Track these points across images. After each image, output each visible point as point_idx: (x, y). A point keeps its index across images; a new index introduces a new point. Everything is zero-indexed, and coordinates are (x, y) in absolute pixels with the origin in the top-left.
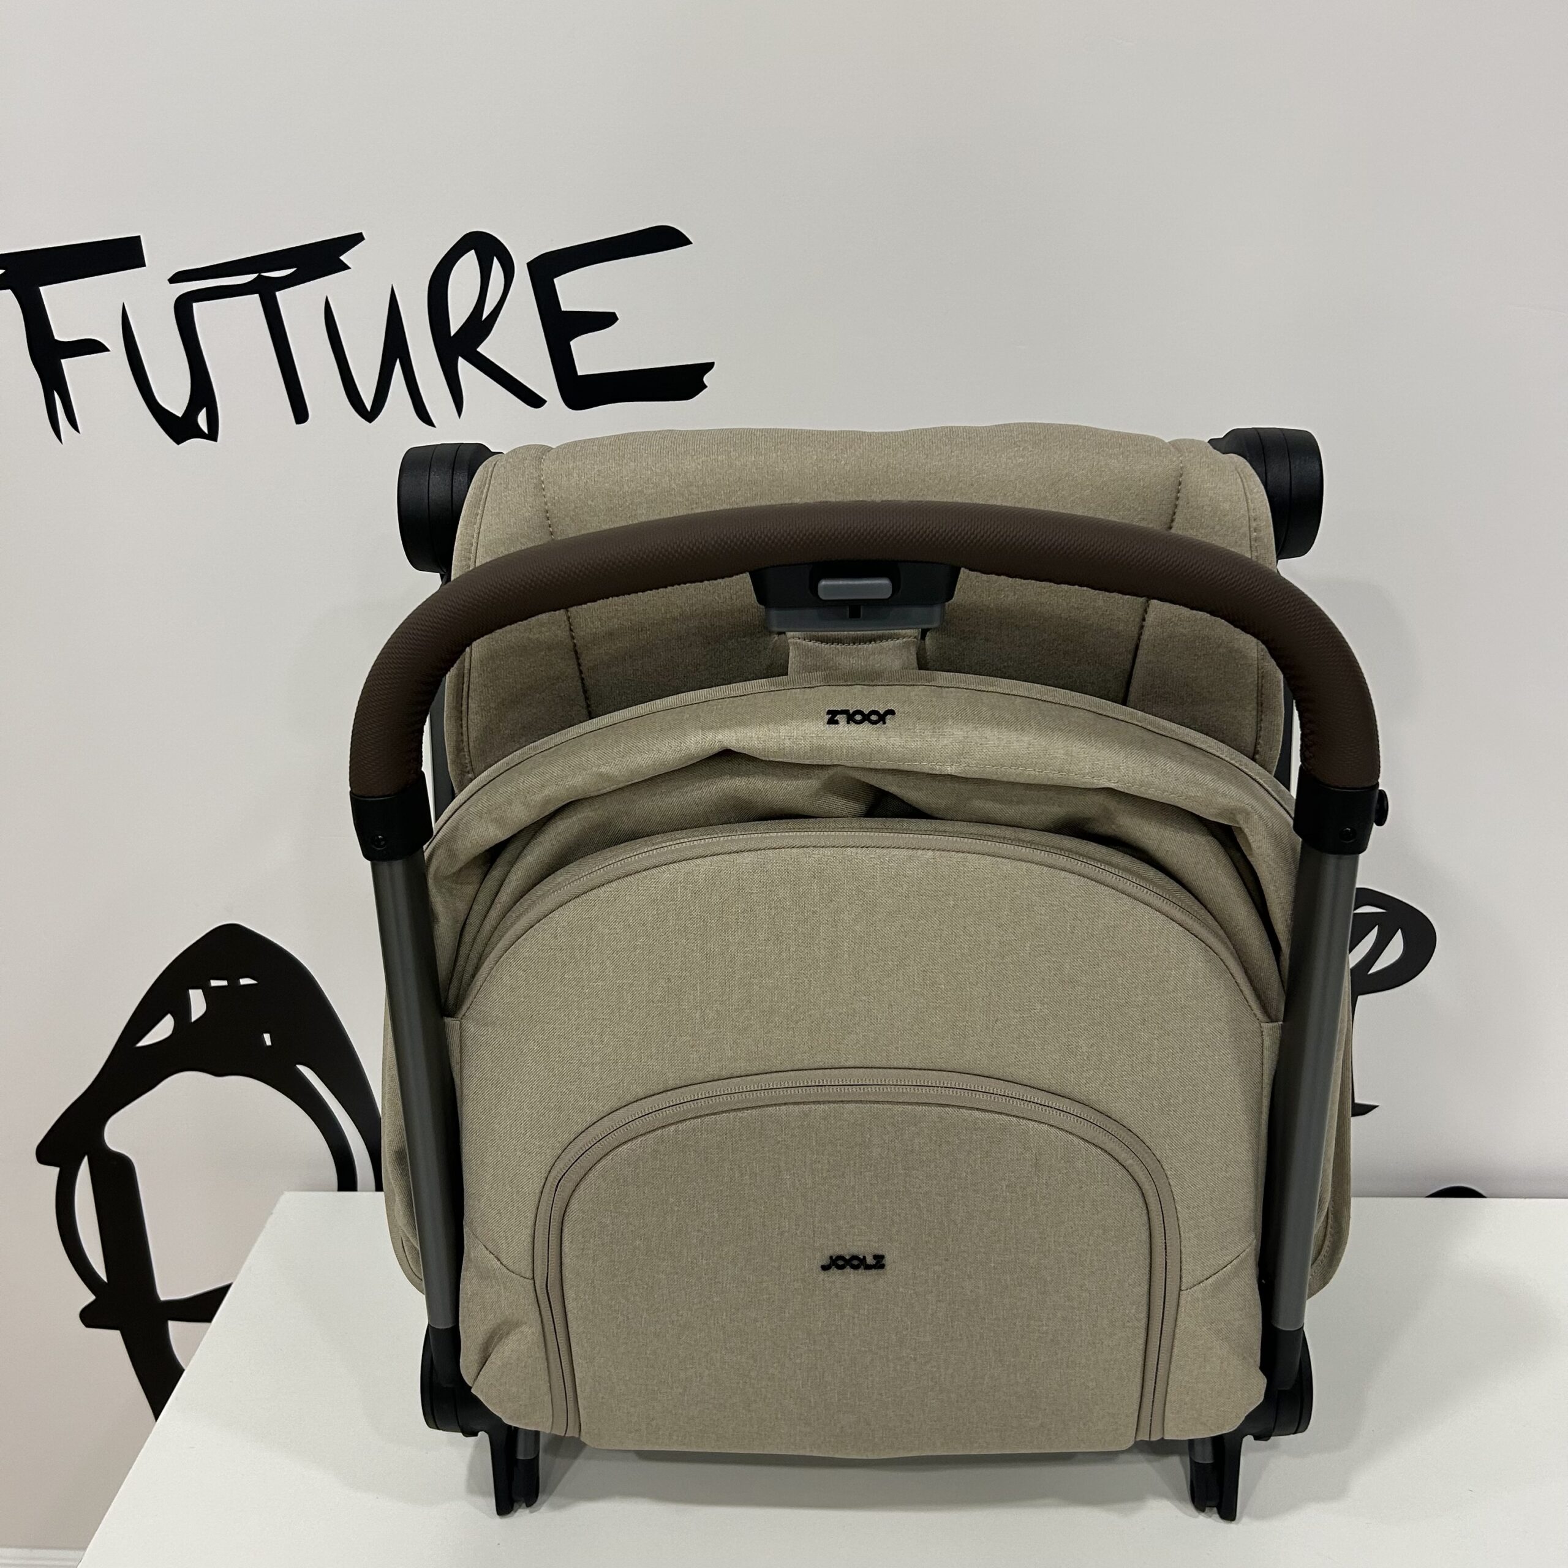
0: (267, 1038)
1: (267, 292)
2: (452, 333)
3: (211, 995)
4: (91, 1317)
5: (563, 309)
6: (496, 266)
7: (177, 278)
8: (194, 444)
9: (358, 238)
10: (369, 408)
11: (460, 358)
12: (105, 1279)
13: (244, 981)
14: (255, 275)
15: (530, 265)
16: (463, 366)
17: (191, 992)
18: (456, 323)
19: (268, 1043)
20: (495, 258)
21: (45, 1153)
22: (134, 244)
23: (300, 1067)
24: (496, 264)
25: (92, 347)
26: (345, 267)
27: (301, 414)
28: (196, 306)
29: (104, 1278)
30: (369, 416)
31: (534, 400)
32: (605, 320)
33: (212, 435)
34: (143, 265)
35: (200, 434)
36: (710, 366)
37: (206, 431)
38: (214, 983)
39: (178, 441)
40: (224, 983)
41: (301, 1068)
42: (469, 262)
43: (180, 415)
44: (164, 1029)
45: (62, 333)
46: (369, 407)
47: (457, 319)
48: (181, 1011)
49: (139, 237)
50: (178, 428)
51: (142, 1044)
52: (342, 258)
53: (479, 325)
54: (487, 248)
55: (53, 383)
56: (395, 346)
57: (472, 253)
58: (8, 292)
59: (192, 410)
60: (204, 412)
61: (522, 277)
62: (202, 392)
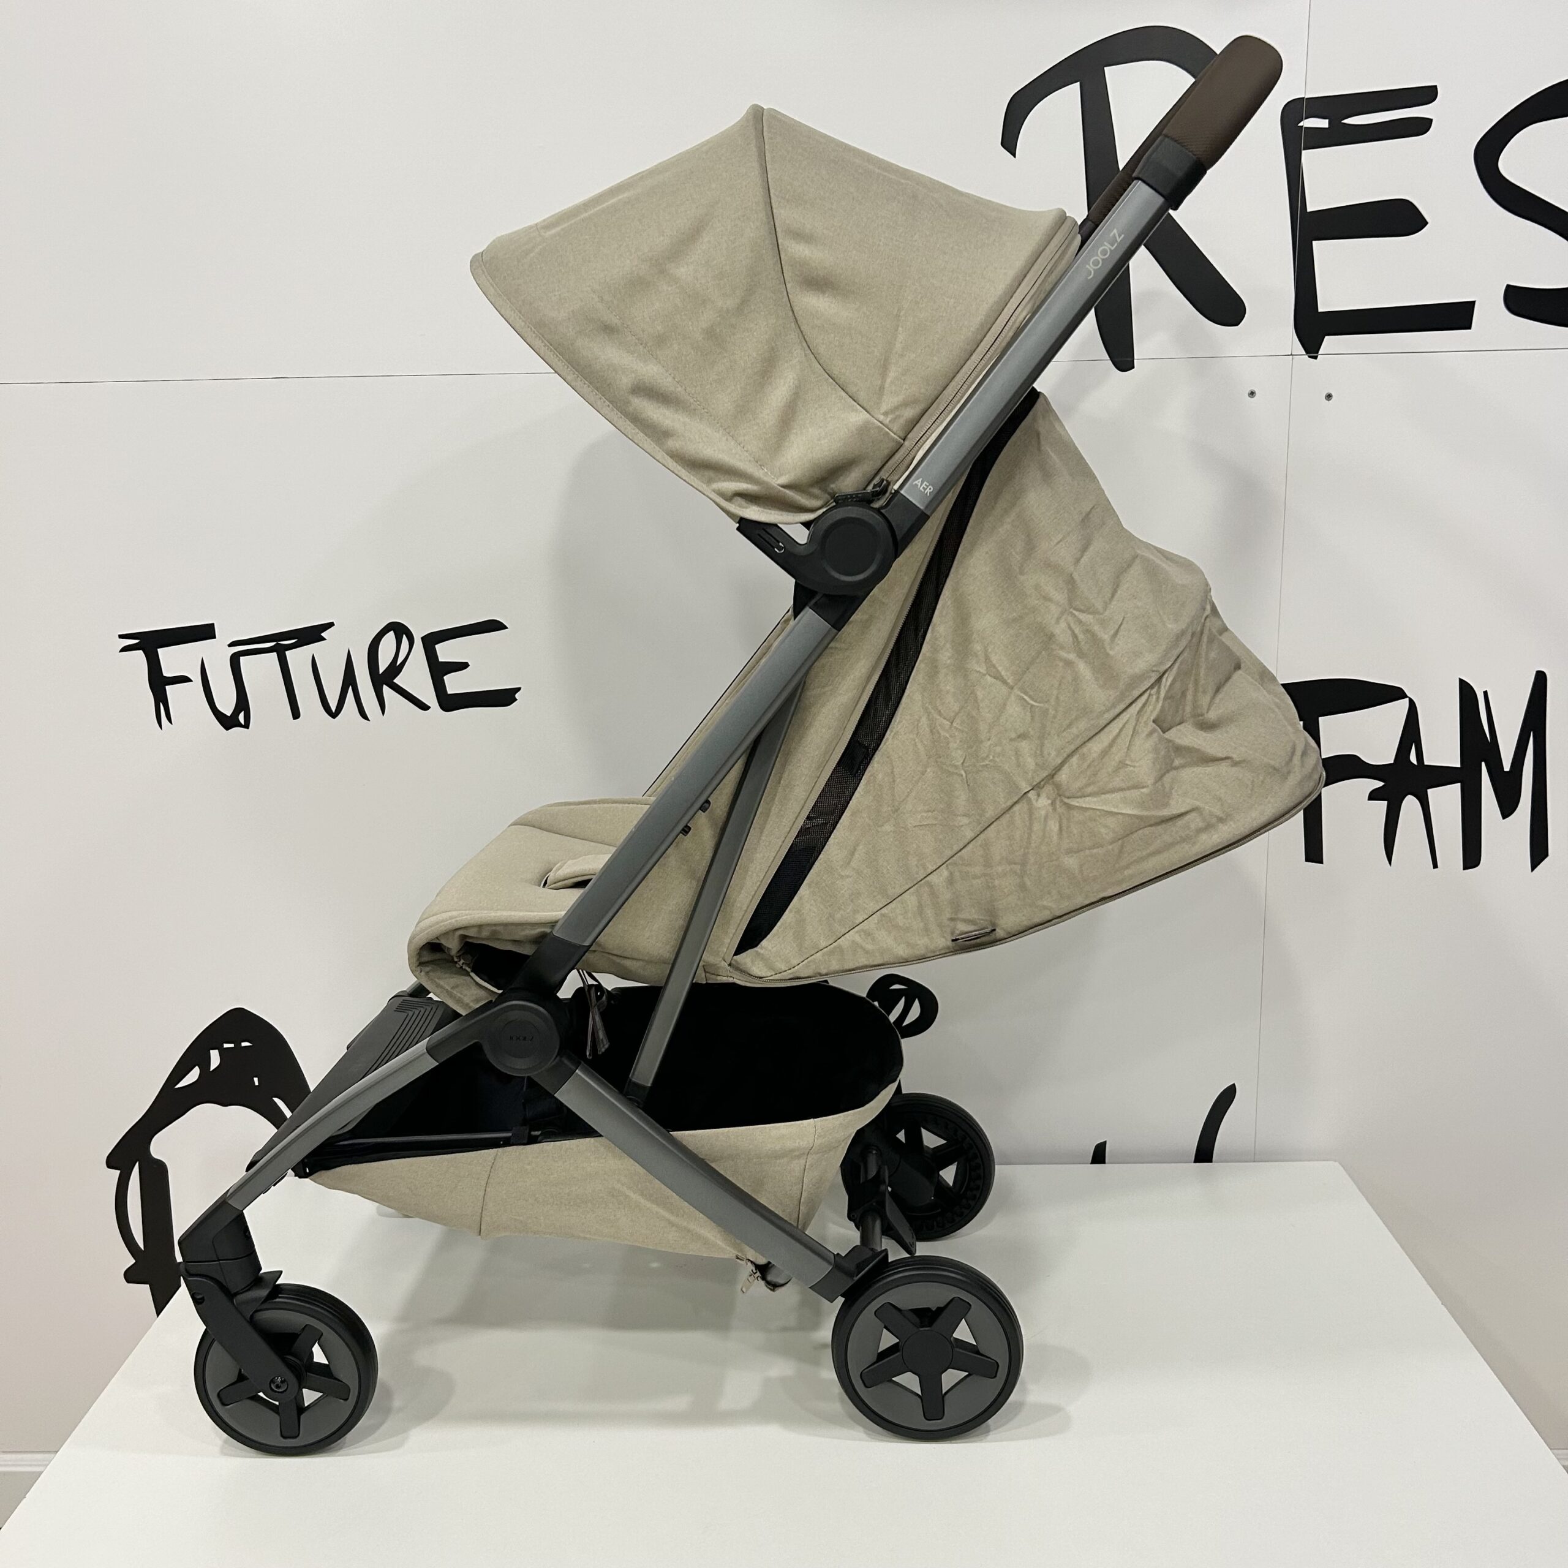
0: (256, 1080)
2: (381, 672)
3: (223, 1053)
4: (131, 1276)
7: (232, 644)
8: (236, 730)
9: (331, 625)
10: (334, 711)
11: (384, 686)
12: (143, 1249)
15: (423, 638)
16: (385, 688)
17: (211, 1051)
18: (382, 667)
19: (257, 1083)
21: (111, 1162)
22: (211, 627)
25: (185, 679)
26: (324, 639)
28: (242, 658)
29: (142, 1246)
30: (334, 715)
31: (424, 707)
32: (464, 666)
33: (246, 725)
34: (215, 637)
35: (240, 725)
36: (519, 689)
38: (226, 1046)
39: (227, 728)
41: (276, 1100)
43: (229, 715)
44: (193, 1075)
45: (167, 673)
48: (205, 1063)
50: (228, 722)
51: (179, 1086)
52: (322, 634)
53: (395, 669)
54: (400, 630)
55: (161, 698)
56: (349, 679)
57: (392, 632)
58: (141, 652)
59: (236, 712)
60: (242, 713)
61: (418, 645)
62: (242, 703)
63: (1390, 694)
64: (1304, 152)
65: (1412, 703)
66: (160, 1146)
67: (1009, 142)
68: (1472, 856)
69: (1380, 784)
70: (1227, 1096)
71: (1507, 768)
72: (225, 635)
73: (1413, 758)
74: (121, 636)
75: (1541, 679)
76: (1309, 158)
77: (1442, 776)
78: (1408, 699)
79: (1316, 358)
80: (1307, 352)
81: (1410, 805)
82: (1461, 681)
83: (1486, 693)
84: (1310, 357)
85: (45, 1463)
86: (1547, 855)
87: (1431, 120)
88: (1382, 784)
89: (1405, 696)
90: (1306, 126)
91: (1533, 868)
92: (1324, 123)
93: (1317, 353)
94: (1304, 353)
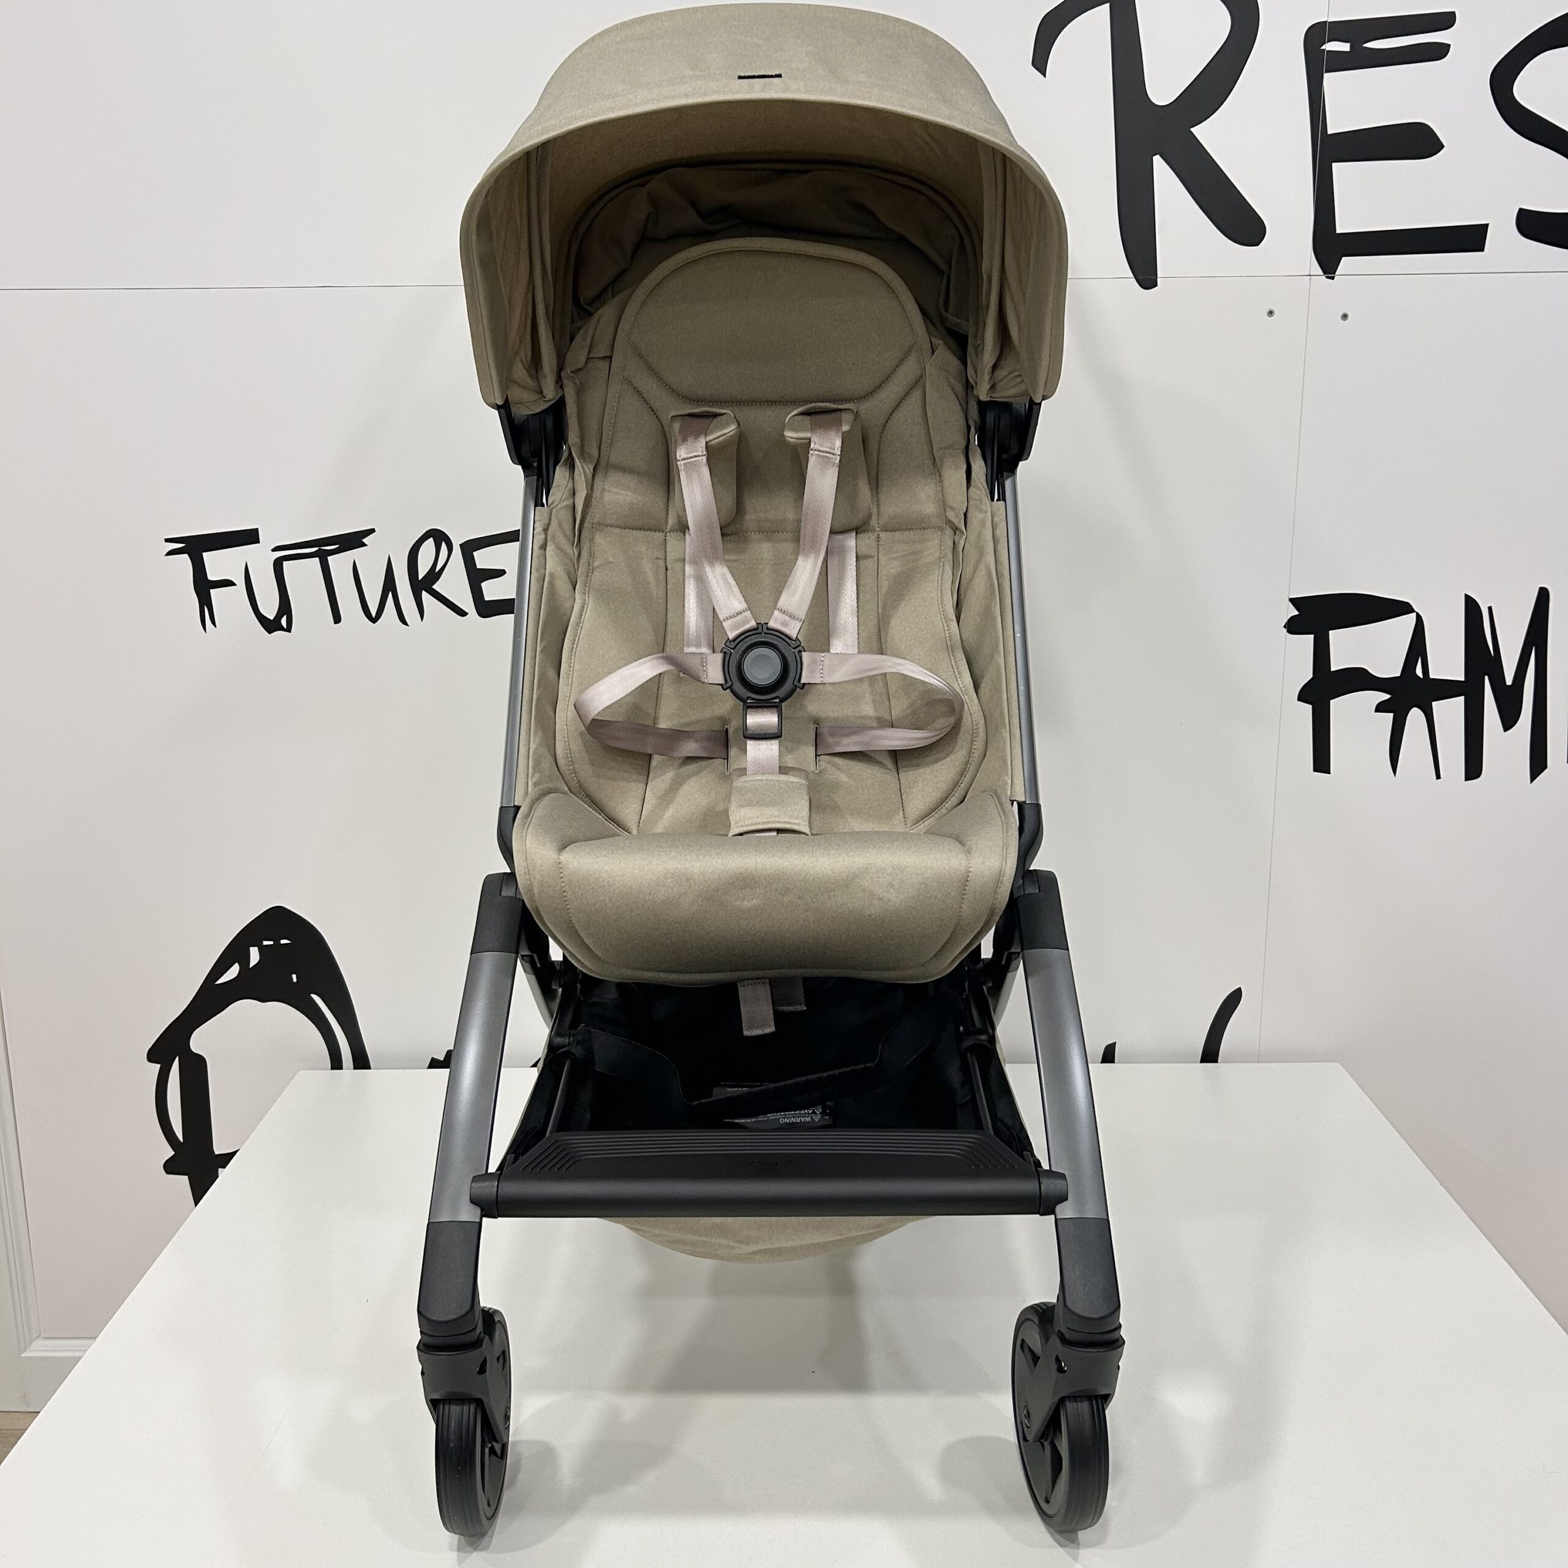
0: (294, 977)
1: (323, 557)
2: (420, 578)
3: (263, 950)
4: (170, 1167)
5: (478, 567)
6: (444, 546)
7: (274, 550)
8: (279, 634)
9: (373, 531)
11: (424, 592)
12: (182, 1140)
13: (283, 942)
14: (317, 549)
15: (461, 545)
16: (424, 594)
17: (251, 948)
19: (295, 980)
20: (443, 543)
21: (153, 1056)
22: (255, 532)
23: (313, 996)
24: (444, 545)
25: (228, 583)
26: (364, 545)
27: (337, 619)
28: (285, 563)
29: (181, 1139)
30: (374, 620)
31: (462, 613)
32: (500, 573)
33: (289, 630)
34: (259, 542)
35: (283, 629)
37: (285, 627)
38: (265, 943)
39: (270, 632)
40: (271, 943)
42: (429, 544)
43: (272, 618)
44: (233, 972)
45: (211, 577)
46: (374, 616)
47: (422, 572)
48: (244, 960)
49: (257, 529)
50: (270, 626)
51: (219, 982)
52: (364, 540)
53: (434, 575)
54: (439, 537)
55: (205, 602)
56: (389, 585)
57: (431, 539)
58: (186, 556)
59: (279, 616)
60: (285, 617)
61: (457, 551)
62: (285, 607)
63: (1398, 608)
64: (1326, 75)
65: (1419, 618)
66: (200, 1041)
67: (1040, 62)
68: (1473, 768)
69: (1387, 696)
70: (1233, 1000)
71: (1509, 681)
72: (269, 539)
73: (1419, 672)
74: (167, 540)
75: (1543, 596)
76: (1331, 81)
77: (1447, 689)
78: (1415, 614)
79: (1333, 278)
80: (1325, 272)
81: (1415, 716)
82: (1467, 597)
83: (1490, 609)
84: (1327, 277)
85: (84, 1348)
86: (1546, 767)
87: (1449, 46)
88: (1389, 696)
89: (1413, 611)
90: (1328, 49)
91: (1532, 779)
92: (1345, 47)
93: (1334, 273)
94: (1322, 274)
